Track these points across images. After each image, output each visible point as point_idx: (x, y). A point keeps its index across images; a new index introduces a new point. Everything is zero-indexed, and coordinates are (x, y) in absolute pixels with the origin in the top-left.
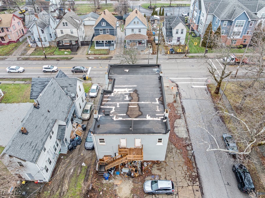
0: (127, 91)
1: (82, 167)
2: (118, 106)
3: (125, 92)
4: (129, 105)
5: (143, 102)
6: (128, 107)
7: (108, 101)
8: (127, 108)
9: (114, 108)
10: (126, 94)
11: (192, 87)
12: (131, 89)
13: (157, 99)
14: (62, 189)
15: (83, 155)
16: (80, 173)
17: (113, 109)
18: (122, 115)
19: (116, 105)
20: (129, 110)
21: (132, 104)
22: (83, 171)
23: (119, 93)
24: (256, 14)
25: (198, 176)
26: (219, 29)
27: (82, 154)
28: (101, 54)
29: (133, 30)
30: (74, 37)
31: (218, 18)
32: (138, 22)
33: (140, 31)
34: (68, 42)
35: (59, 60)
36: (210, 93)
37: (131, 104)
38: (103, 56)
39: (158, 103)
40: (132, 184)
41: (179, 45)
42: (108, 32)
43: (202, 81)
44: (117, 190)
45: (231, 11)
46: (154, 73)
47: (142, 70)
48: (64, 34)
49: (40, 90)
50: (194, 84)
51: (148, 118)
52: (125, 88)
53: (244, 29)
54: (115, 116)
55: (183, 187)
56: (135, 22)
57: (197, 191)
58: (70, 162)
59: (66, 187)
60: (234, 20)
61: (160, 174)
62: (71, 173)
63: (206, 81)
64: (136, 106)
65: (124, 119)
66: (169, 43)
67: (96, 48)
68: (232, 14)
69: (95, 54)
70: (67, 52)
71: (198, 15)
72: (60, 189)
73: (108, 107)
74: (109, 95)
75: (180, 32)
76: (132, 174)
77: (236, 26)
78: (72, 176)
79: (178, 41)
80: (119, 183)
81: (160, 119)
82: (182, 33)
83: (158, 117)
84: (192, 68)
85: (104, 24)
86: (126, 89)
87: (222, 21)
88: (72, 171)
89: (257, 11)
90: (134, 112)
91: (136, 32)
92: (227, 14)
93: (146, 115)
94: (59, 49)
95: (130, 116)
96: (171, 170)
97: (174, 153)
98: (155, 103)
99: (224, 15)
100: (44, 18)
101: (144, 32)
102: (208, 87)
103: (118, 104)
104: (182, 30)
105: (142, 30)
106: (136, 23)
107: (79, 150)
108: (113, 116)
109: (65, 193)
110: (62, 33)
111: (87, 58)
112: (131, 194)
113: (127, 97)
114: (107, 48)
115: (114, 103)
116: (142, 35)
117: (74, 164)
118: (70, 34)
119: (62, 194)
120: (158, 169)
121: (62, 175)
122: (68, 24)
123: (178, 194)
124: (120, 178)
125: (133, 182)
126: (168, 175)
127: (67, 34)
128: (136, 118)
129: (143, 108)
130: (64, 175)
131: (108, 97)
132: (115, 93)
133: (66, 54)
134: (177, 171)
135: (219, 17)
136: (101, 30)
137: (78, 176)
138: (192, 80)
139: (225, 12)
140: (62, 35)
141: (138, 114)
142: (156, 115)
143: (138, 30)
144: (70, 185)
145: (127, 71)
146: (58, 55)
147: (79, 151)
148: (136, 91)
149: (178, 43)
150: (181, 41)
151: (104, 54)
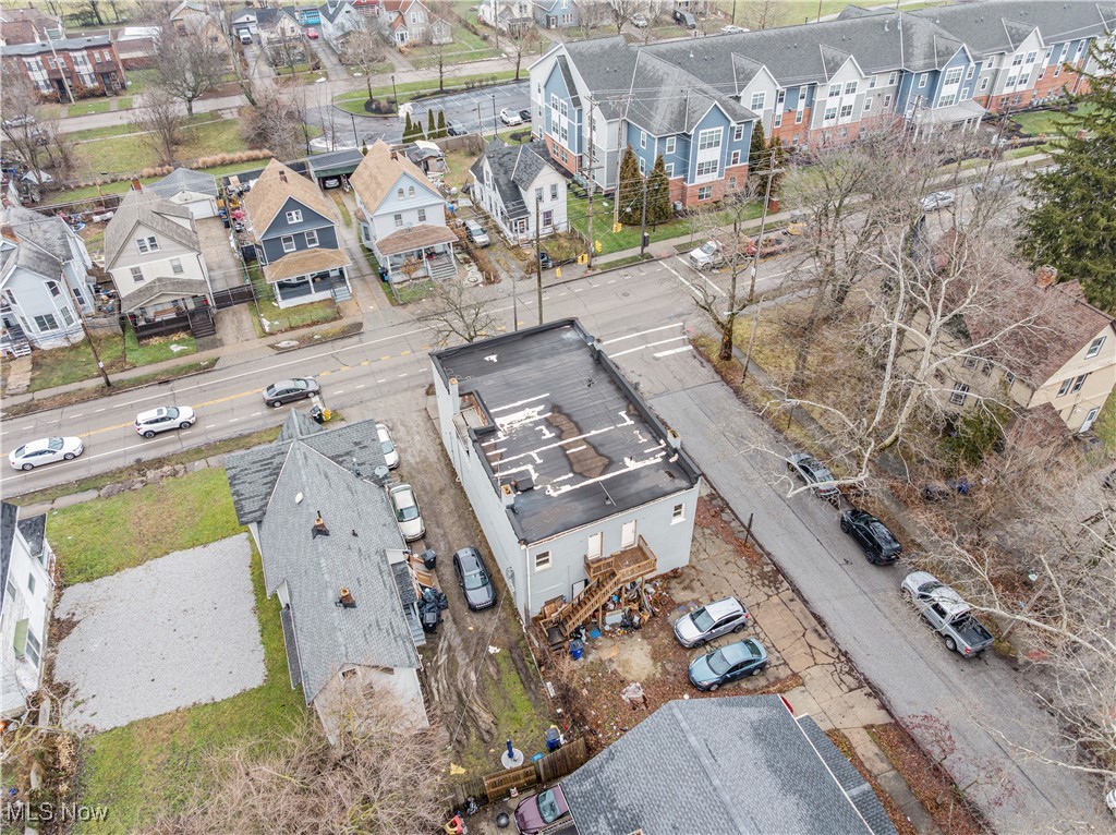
0: (534, 414)
1: (492, 657)
2: (539, 461)
3: (531, 420)
4: (563, 448)
5: (593, 433)
6: (567, 456)
7: (502, 456)
8: (564, 459)
9: (530, 467)
10: (537, 423)
11: (657, 359)
12: (542, 407)
13: (623, 414)
14: (478, 728)
15: (477, 629)
16: (498, 672)
17: (532, 472)
18: (565, 477)
19: (532, 461)
20: (573, 460)
21: (570, 445)
22: (504, 666)
23: (516, 425)
24: (738, 99)
25: (779, 570)
26: (660, 164)
27: (471, 628)
28: (314, 323)
29: (398, 217)
30: (188, 284)
31: (644, 132)
32: (412, 189)
33: (423, 218)
34: (170, 306)
35: (167, 382)
36: (709, 361)
37: (568, 444)
38: (326, 327)
39: (630, 422)
40: (645, 642)
41: (553, 237)
42: (313, 241)
43: (672, 333)
44: (620, 670)
45: (676, 104)
46: (568, 345)
47: (534, 346)
48: (148, 279)
49: (264, 489)
50: (657, 349)
51: (631, 465)
52: (522, 408)
53: (723, 153)
54: (549, 487)
55: (758, 604)
56: (401, 192)
57: (792, 600)
58: (452, 661)
59: (485, 718)
60: (692, 132)
61: (696, 596)
62: (475, 683)
63: (683, 331)
64: (584, 447)
65: (578, 486)
66: (522, 237)
67: (283, 304)
68: (682, 115)
69: (292, 328)
70: (177, 342)
71: (576, 125)
72: (473, 730)
73: (514, 470)
74: (493, 441)
75: (547, 195)
76: (636, 619)
77: (703, 147)
78: (481, 690)
79: (548, 222)
80: (613, 654)
81: (660, 460)
82: (554, 196)
83: (653, 454)
84: (627, 300)
85: (296, 217)
86: (528, 411)
87: (662, 139)
88: (473, 676)
89: (740, 90)
90: (589, 462)
91: (411, 220)
92: (668, 116)
93: (623, 461)
94: (140, 339)
95: (586, 474)
96: (715, 578)
97: (701, 540)
98: (625, 424)
99: (661, 118)
100: (40, 234)
101: (436, 219)
102: (696, 347)
103: (534, 454)
104: (554, 187)
105: (428, 212)
106: (406, 191)
107: (454, 620)
108: (544, 489)
109: (494, 731)
110: (139, 278)
111: (272, 346)
112: (655, 664)
113: (545, 431)
114: (326, 294)
115: (522, 455)
116: (434, 230)
117: (467, 660)
118: (171, 275)
119: (487, 737)
120: (685, 589)
121: (455, 698)
122: (160, 240)
123: (755, 622)
124: (609, 642)
125: (644, 637)
126: (713, 591)
127: (160, 280)
128: (602, 474)
129: (602, 445)
130: (459, 695)
131: (495, 446)
132: (505, 428)
133: (181, 354)
134: (729, 576)
135: (647, 126)
136: (288, 239)
137: (498, 683)
138: (645, 340)
139: (661, 111)
140: (141, 285)
141: (600, 464)
142: (646, 452)
143: (415, 215)
144: (496, 709)
145: (494, 358)
146: (151, 363)
147: (455, 623)
148: (556, 409)
149: (549, 230)
150: (555, 222)
151: (326, 320)
